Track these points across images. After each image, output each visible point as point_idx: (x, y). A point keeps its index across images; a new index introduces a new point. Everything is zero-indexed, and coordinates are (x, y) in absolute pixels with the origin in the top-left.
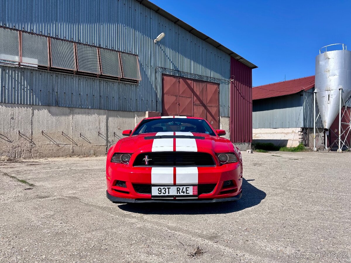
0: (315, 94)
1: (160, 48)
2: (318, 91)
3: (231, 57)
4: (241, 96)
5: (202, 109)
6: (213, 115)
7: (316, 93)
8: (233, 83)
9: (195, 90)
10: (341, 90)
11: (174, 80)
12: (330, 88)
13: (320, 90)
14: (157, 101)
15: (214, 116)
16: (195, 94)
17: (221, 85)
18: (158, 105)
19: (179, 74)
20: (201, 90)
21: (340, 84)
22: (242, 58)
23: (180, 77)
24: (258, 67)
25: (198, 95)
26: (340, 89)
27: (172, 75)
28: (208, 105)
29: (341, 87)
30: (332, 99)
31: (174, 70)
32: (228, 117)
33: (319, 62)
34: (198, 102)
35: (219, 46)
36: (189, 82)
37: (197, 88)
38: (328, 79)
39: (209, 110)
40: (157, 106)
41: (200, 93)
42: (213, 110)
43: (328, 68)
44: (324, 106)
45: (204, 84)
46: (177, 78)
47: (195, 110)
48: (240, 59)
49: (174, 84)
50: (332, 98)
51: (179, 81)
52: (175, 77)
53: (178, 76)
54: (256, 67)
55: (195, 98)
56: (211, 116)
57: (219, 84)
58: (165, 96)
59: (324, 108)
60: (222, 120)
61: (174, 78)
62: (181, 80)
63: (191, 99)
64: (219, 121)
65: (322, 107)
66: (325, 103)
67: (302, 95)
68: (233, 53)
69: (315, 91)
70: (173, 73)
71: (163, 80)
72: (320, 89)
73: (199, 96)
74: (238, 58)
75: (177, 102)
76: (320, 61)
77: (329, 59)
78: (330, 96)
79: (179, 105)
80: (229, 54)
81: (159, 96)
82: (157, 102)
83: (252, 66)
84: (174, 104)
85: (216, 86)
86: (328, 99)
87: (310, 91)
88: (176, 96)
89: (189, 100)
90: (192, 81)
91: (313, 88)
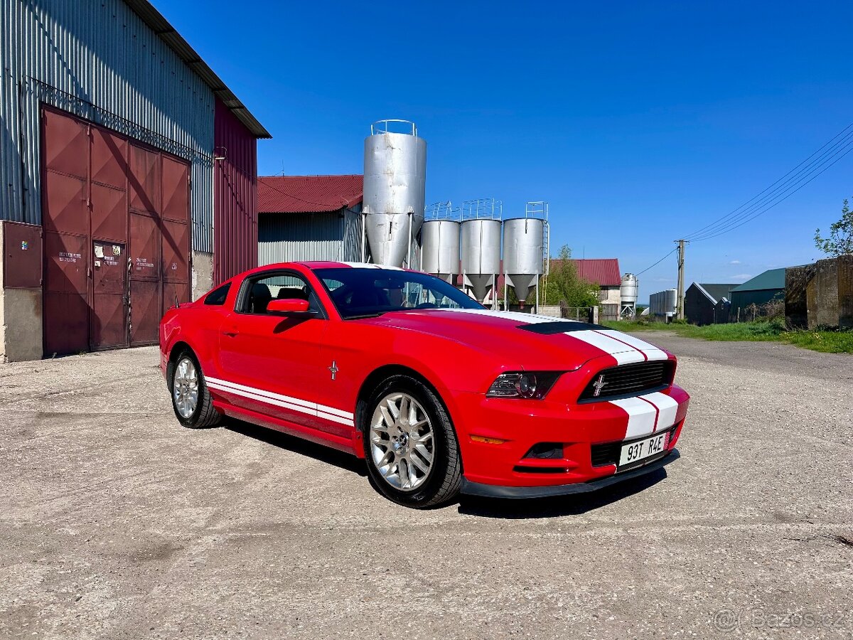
0: (363, 216)
1: (36, 17)
2: (370, 211)
3: (216, 96)
4: (237, 203)
5: (151, 225)
6: (177, 245)
7: (366, 215)
8: (220, 166)
9: (133, 168)
10: (411, 215)
11: (76, 128)
12: (392, 208)
13: (375, 210)
14: (24, 190)
15: (179, 249)
16: (133, 181)
17: (194, 166)
18: (30, 201)
19: (89, 115)
20: (148, 173)
21: (409, 203)
22: (242, 107)
23: (94, 122)
24: (271, 137)
25: (141, 184)
26: (409, 214)
27: (71, 113)
28: (164, 216)
29: (411, 209)
30: (397, 231)
31: (76, 98)
32: (210, 254)
33: (373, 150)
34: (140, 206)
35: (193, 61)
36: (119, 142)
37: (140, 163)
38: (390, 191)
39: (166, 230)
40: (24, 204)
41: (146, 179)
42: (177, 232)
43: (390, 166)
44: (381, 244)
45: (156, 156)
46: (84, 123)
47: (133, 229)
48: (238, 108)
49: (77, 140)
50: (396, 229)
51: (91, 136)
52: (80, 122)
53: (87, 120)
54: (267, 136)
55: (134, 193)
56: (173, 248)
57: (189, 164)
58: (50, 175)
59: (381, 249)
60: (197, 259)
61: (77, 121)
62: (96, 132)
63: (122, 194)
64: (191, 262)
65: (378, 246)
66: (383, 237)
67: (343, 217)
68: (224, 88)
69: (365, 210)
70: (72, 107)
71: (43, 121)
72: (374, 207)
73: (143, 188)
74: (232, 103)
75: (84, 199)
76: (376, 149)
77: (393, 148)
78: (393, 225)
79: (91, 210)
80: (213, 90)
81: (32, 171)
82: (26, 193)
83: (259, 131)
84: (77, 203)
85: (184, 168)
86: (388, 231)
87: (355, 209)
88: (83, 180)
89: (118, 196)
90: (125, 140)
91: (360, 204)
